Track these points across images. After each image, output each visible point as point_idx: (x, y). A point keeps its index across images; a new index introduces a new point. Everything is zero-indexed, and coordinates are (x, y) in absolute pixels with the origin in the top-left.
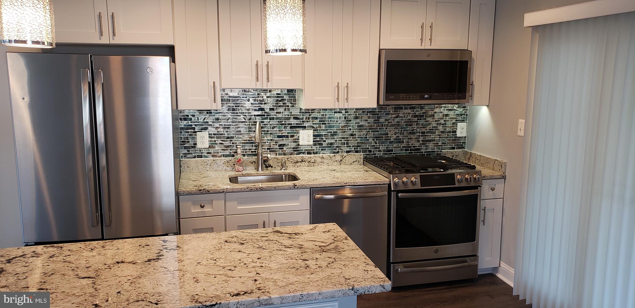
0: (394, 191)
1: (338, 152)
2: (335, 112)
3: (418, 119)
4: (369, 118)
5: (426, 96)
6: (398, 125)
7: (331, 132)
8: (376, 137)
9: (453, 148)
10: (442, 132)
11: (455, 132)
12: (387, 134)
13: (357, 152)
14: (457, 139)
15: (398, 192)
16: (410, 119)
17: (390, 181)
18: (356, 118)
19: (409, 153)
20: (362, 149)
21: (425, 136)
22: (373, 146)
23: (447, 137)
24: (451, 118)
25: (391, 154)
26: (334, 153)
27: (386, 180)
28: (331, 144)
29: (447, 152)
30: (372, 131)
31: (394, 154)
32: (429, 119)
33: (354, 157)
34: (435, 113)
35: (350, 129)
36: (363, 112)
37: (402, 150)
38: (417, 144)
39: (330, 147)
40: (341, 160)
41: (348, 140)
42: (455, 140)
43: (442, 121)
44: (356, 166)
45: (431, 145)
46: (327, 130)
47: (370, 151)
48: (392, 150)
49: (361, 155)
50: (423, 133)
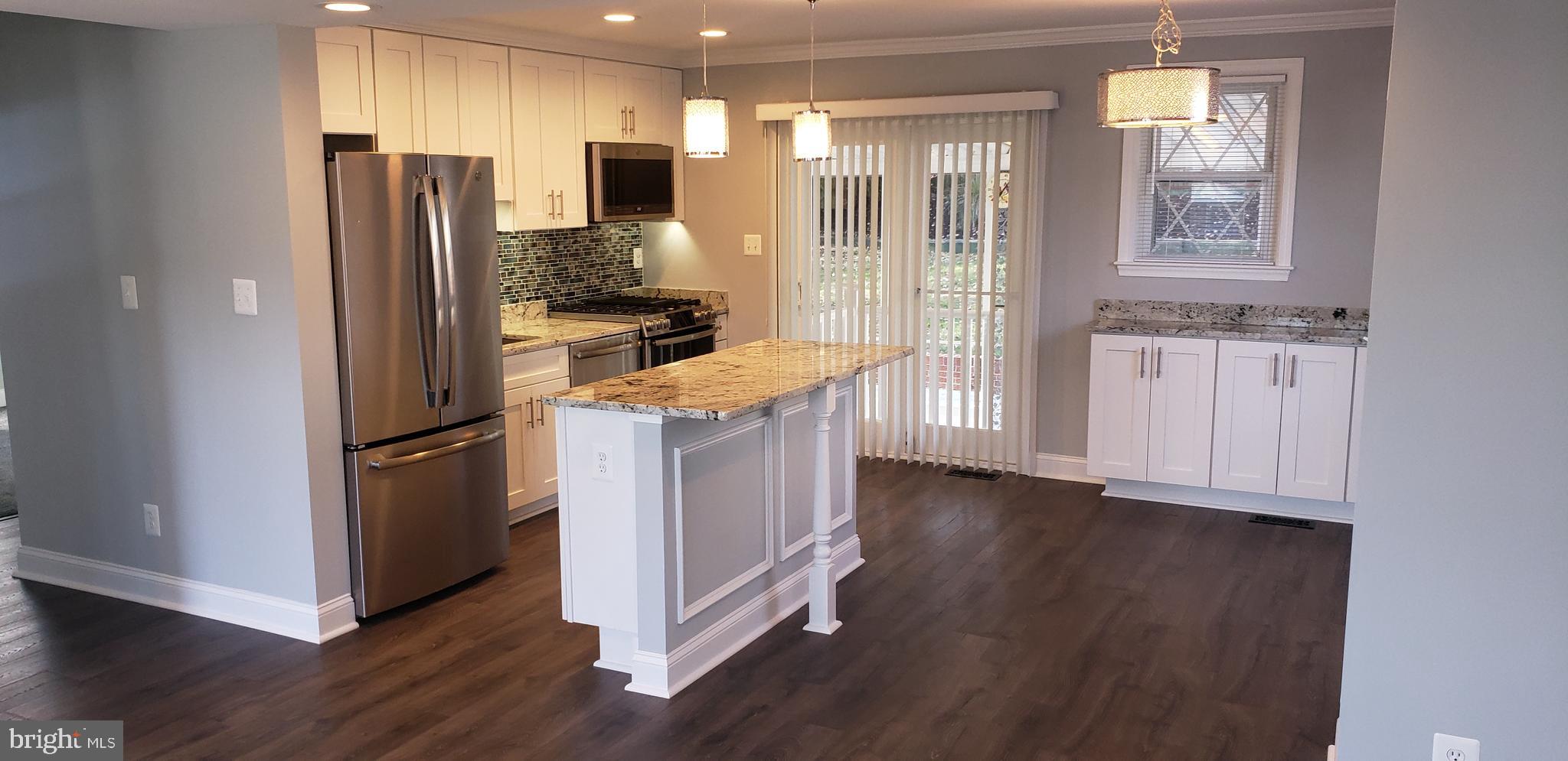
0: (647, 338)
1: (517, 301)
2: (511, 238)
3: (596, 245)
4: (547, 244)
5: (639, 209)
6: (578, 254)
7: (508, 269)
8: (556, 275)
9: (631, 286)
10: (620, 263)
11: (631, 261)
12: (567, 268)
13: (538, 298)
14: (634, 271)
15: (653, 339)
16: (588, 245)
17: (641, 326)
18: (534, 245)
19: (592, 296)
20: (543, 293)
21: (605, 269)
22: (554, 288)
23: (625, 270)
24: (626, 242)
25: (572, 299)
26: (513, 302)
27: (636, 327)
28: (509, 288)
29: (627, 291)
30: (552, 266)
31: (576, 298)
32: (606, 244)
33: (537, 306)
34: (612, 234)
35: (528, 263)
36: (541, 236)
37: (583, 292)
38: (597, 282)
39: (508, 293)
40: (524, 313)
41: (527, 281)
42: (632, 274)
43: (618, 247)
44: (540, 321)
45: (611, 282)
46: (504, 266)
47: (551, 297)
48: (573, 294)
49: (543, 303)
50: (602, 264)
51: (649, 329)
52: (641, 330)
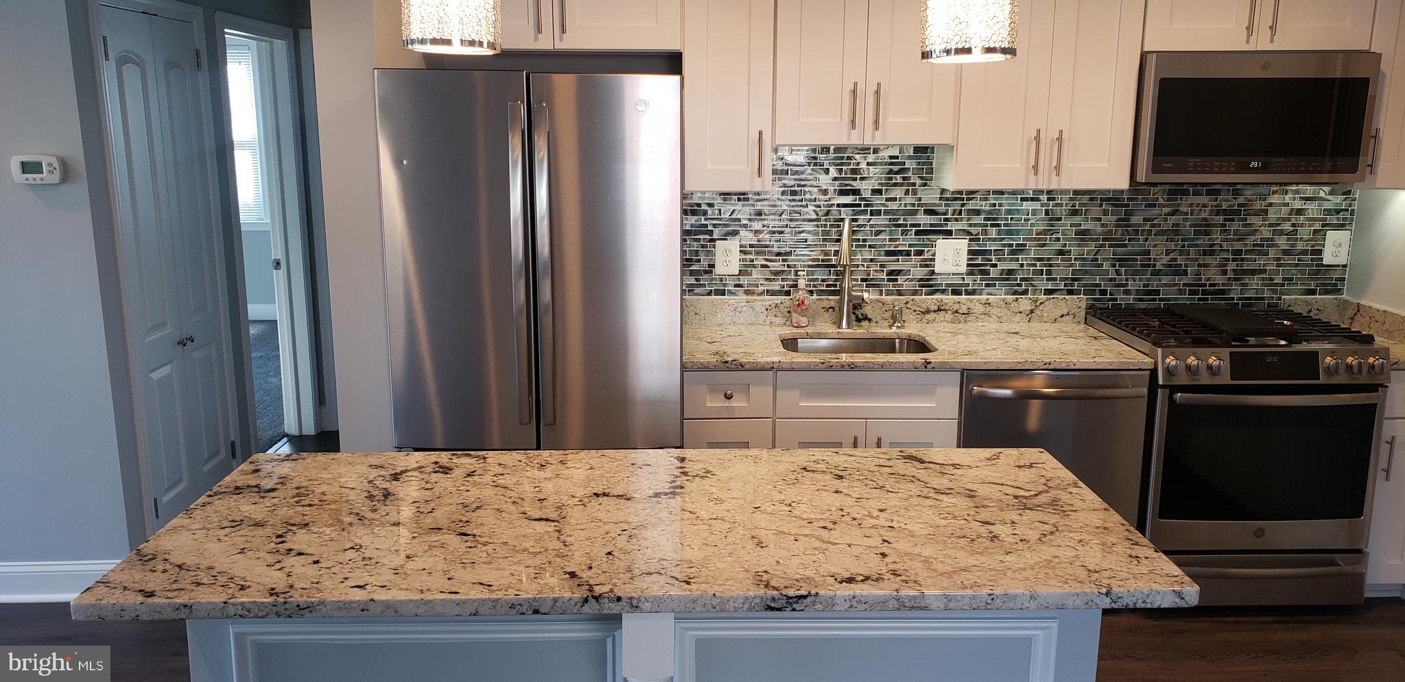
0: (1163, 387)
1: (1025, 292)
2: (1023, 200)
3: (1226, 220)
4: (1105, 213)
5: (1254, 164)
6: (1177, 233)
7: (1011, 245)
8: (1120, 260)
9: (1312, 292)
10: (1286, 252)
11: (1320, 252)
12: (1148, 253)
13: (1070, 292)
14: (1322, 269)
15: (1174, 389)
16: (1205, 219)
17: (1156, 364)
18: (1074, 213)
19: (1199, 299)
20: (1085, 285)
21: (1242, 260)
22: (1111, 280)
23: (1297, 265)
24: (1309, 220)
25: (1154, 300)
26: (1015, 293)
27: (1147, 361)
28: (1010, 272)
29: (1294, 300)
30: (1110, 246)
31: (1161, 300)
32: (1255, 220)
33: (1063, 304)
34: (1271, 205)
35: (1058, 239)
36: (1092, 199)
37: (1181, 292)
38: (1220, 279)
39: (1007, 279)
40: (1032, 312)
41: (1051, 265)
42: (1317, 272)
43: (1287, 227)
44: (1068, 325)
45: (1255, 283)
46: (1002, 239)
47: (1104, 292)
48: (1157, 292)
49: (1080, 302)
50: (1239, 252)
51: (1169, 371)
52: (1154, 372)
